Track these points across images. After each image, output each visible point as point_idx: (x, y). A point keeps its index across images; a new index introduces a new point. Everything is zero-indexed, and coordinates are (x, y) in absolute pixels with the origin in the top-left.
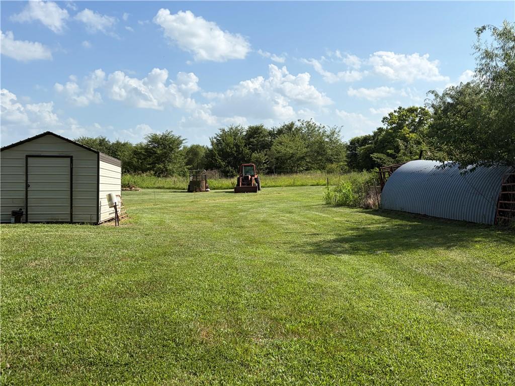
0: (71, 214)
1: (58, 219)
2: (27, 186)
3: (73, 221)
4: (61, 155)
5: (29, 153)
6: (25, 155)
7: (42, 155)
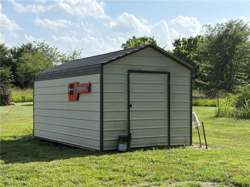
0: (169, 137)
1: (157, 143)
2: (130, 106)
3: (171, 144)
4: (159, 71)
5: (130, 68)
6: (127, 70)
7: (142, 70)
